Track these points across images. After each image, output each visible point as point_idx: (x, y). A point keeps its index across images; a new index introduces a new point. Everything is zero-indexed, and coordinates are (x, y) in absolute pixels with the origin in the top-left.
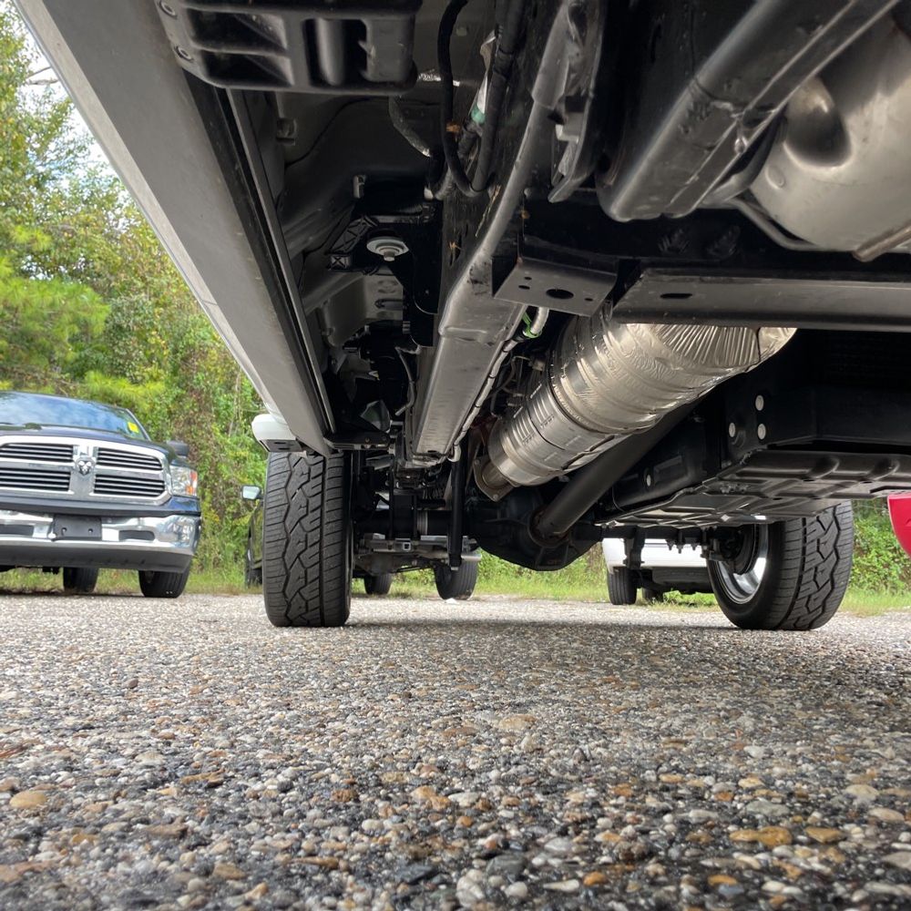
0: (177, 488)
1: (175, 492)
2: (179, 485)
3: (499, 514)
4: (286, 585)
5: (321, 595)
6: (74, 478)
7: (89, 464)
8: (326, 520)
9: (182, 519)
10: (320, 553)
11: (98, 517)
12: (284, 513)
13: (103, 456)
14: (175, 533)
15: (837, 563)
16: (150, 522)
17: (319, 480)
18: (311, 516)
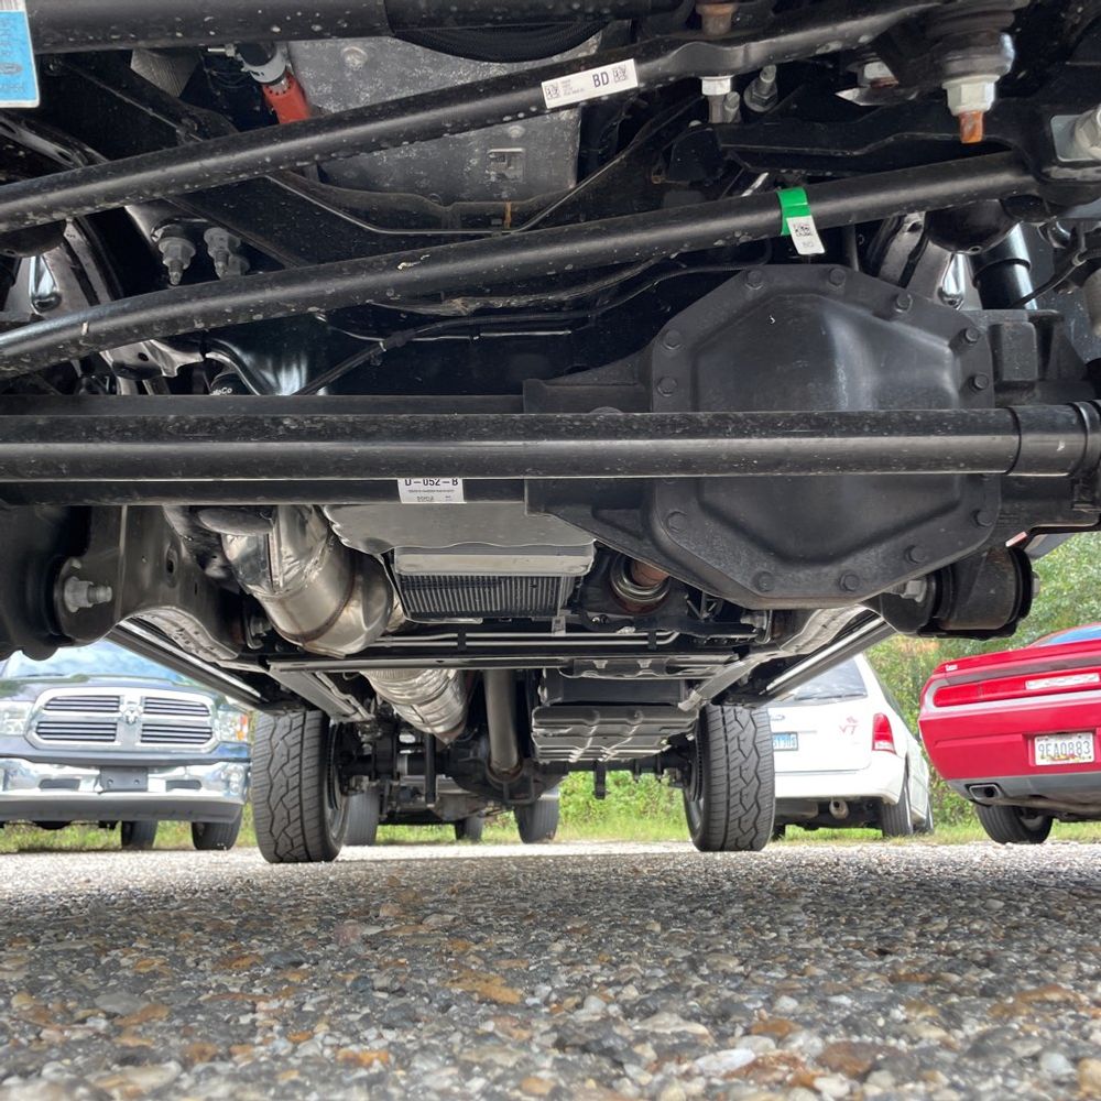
0: (226, 733)
1: (225, 739)
2: (228, 731)
3: (472, 753)
4: (272, 825)
5: (303, 833)
6: (121, 729)
7: (136, 714)
8: (305, 766)
9: (232, 766)
10: (300, 795)
11: (144, 768)
12: (267, 762)
13: (150, 705)
14: (223, 781)
15: (759, 788)
16: (196, 771)
17: (299, 731)
18: (291, 764)
